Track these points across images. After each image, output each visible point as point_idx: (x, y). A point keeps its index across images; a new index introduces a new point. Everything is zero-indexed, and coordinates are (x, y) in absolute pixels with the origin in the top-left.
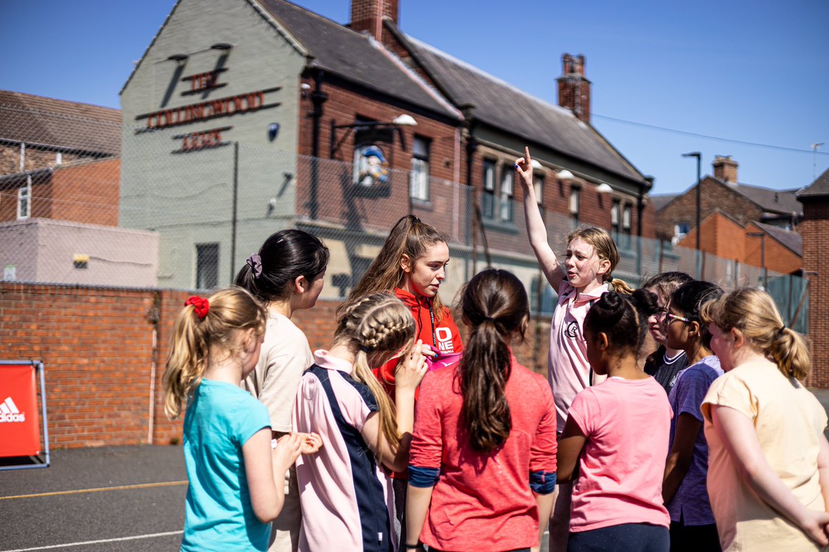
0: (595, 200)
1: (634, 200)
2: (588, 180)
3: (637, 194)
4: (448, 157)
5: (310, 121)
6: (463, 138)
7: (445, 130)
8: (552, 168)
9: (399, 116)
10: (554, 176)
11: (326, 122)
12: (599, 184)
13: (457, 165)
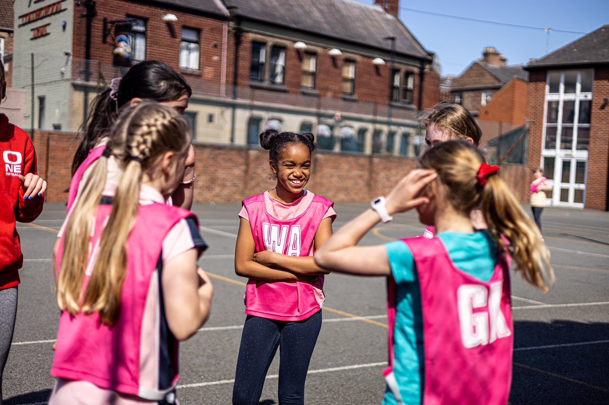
0: (373, 70)
1: (416, 70)
2: (362, 56)
3: (418, 65)
4: (216, 41)
5: (84, 20)
6: (230, 28)
7: (212, 23)
8: (324, 48)
9: (166, 14)
10: (327, 53)
11: (98, 20)
12: (374, 58)
13: (225, 46)
